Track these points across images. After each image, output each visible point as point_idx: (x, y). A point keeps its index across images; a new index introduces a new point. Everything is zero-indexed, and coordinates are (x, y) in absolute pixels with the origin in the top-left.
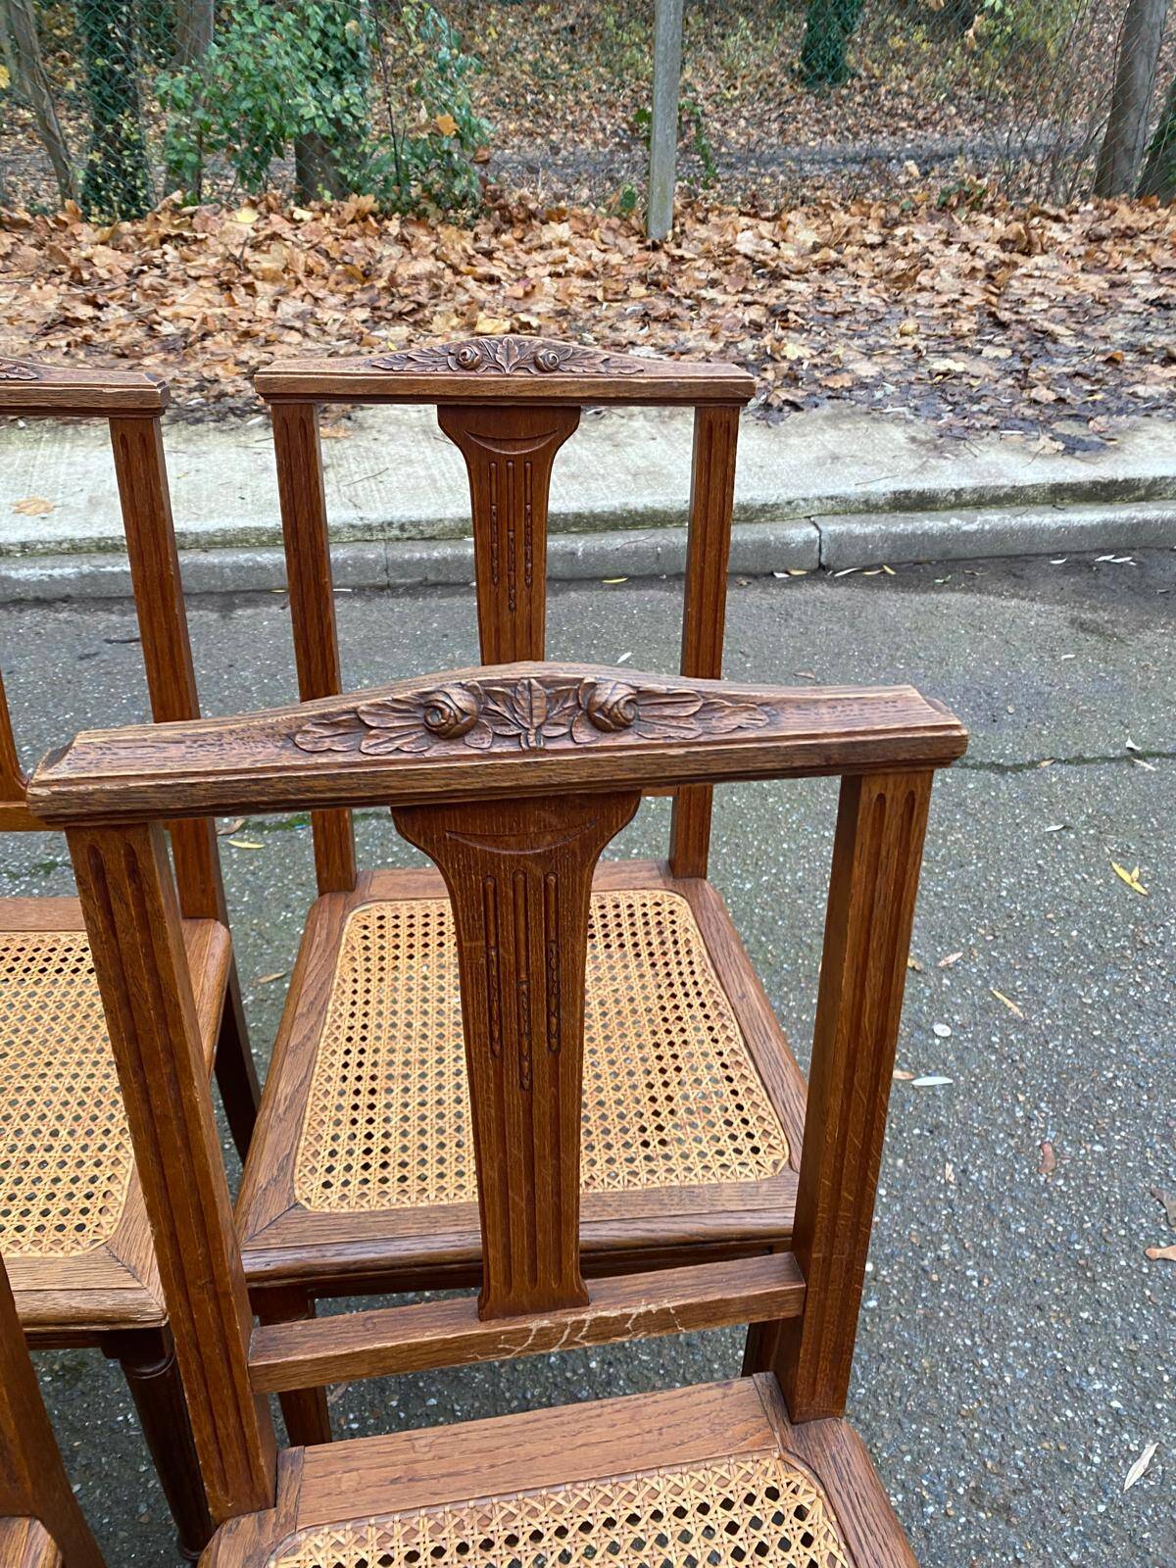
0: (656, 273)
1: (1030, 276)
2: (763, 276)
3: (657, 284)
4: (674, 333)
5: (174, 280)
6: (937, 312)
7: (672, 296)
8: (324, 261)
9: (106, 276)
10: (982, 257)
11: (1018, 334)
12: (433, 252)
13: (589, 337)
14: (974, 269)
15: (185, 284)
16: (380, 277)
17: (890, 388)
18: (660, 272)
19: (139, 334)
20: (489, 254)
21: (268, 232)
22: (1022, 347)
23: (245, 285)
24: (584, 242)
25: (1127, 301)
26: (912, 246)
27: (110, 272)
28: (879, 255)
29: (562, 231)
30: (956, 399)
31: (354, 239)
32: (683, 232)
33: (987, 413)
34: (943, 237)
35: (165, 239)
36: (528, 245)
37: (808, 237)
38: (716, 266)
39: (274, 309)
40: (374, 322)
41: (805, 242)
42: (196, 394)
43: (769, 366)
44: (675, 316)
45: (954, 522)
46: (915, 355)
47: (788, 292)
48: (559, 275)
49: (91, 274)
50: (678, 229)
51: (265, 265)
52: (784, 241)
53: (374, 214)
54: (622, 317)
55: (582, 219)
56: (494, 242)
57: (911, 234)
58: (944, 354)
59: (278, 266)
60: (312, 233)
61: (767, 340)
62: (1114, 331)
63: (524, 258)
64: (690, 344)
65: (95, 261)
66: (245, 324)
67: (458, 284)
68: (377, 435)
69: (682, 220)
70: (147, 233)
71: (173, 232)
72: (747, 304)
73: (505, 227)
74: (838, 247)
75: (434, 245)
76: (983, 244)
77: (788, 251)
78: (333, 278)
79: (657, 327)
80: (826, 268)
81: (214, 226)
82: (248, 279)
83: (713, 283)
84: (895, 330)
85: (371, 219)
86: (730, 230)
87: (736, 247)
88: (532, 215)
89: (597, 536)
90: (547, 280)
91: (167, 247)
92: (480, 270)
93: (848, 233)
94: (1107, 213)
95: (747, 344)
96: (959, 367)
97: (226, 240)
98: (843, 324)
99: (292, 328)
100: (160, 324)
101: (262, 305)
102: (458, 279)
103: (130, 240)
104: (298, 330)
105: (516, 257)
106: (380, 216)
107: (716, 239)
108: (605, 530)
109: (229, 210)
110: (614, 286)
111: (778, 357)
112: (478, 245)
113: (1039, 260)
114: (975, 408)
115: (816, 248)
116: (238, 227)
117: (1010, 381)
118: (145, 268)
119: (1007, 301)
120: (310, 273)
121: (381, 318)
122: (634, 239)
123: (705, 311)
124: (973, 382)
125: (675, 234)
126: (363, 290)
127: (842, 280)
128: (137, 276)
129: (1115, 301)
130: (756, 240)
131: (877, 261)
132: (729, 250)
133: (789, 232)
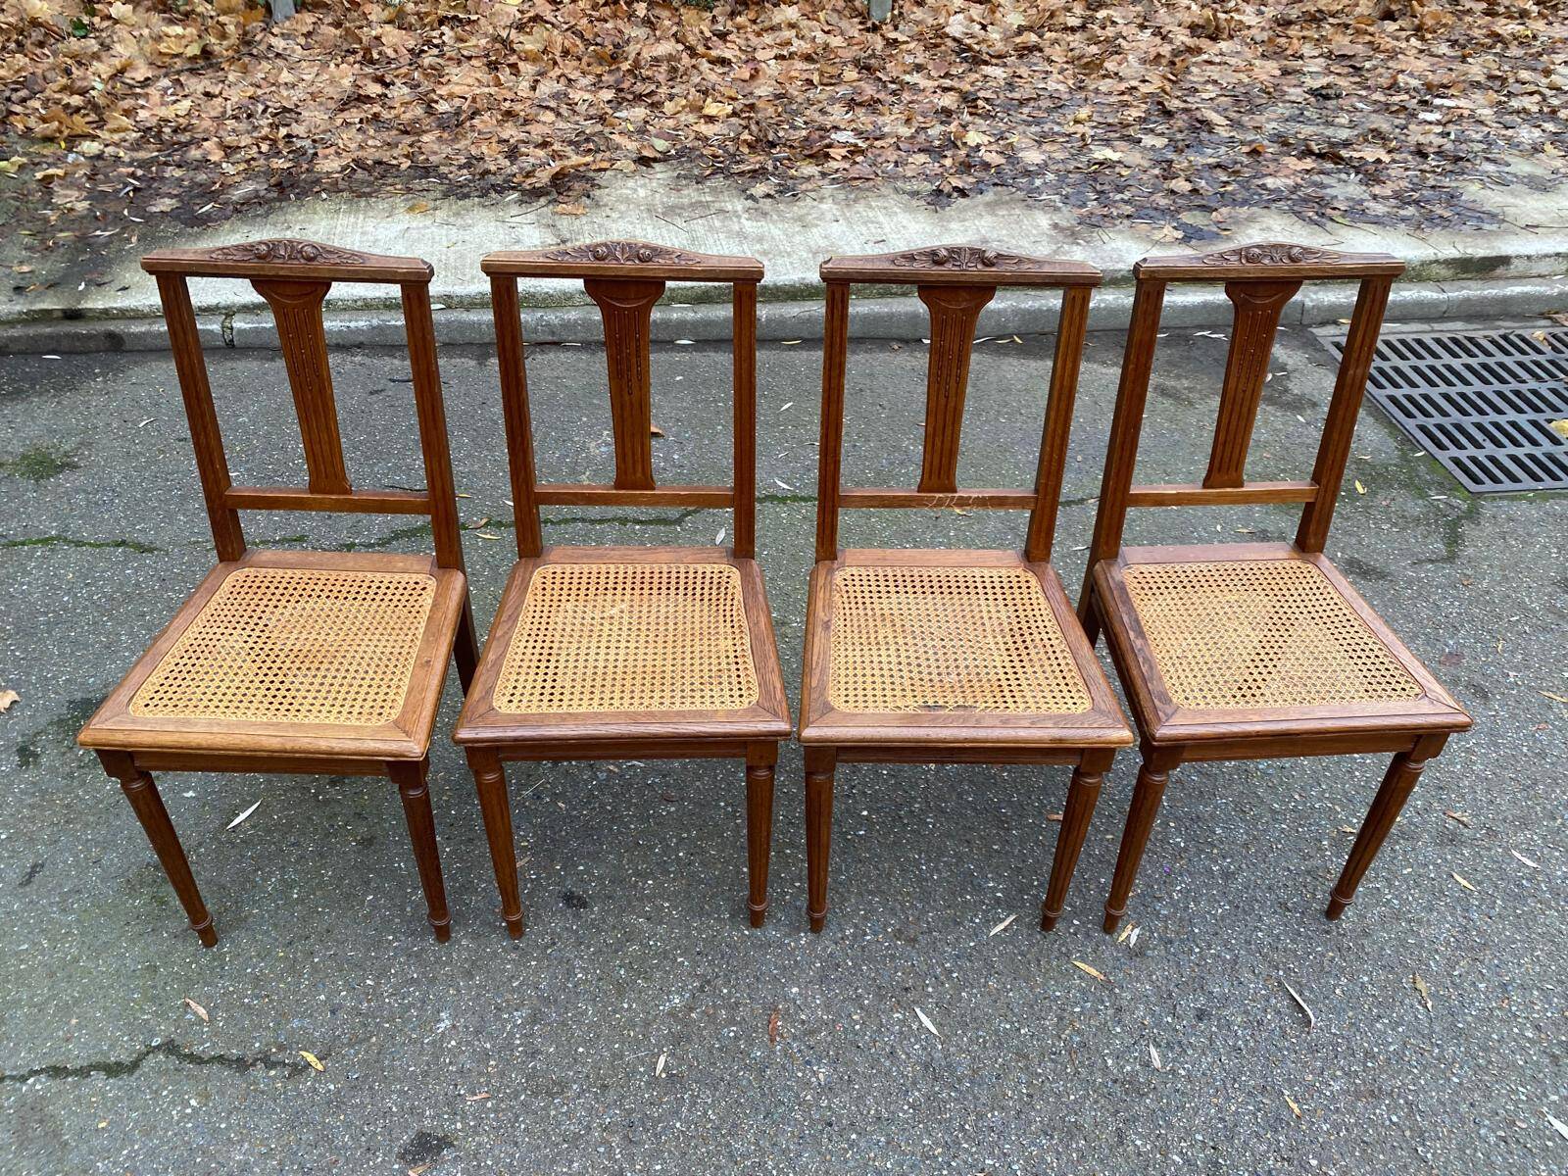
0: (869, 57)
1: (1211, 63)
2: (965, 60)
3: (868, 68)
4: (873, 118)
5: (450, 59)
6: (1113, 99)
7: (880, 79)
8: (578, 42)
9: (393, 55)
10: (1171, 42)
11: (1180, 123)
12: (675, 34)
13: (799, 121)
14: (1159, 56)
15: (459, 63)
16: (626, 59)
17: (1050, 177)
18: (873, 56)
19: (419, 111)
20: (723, 36)
21: (531, 14)
22: (1179, 136)
23: (509, 65)
24: (810, 23)
25: (1292, 90)
26: (1110, 31)
27: (396, 51)
28: (1076, 40)
29: (792, 13)
30: (1105, 187)
31: (606, 21)
32: (901, 14)
33: (1126, 202)
34: (1139, 21)
35: (442, 21)
36: (760, 27)
37: (1015, 19)
38: (926, 48)
39: (534, 88)
40: (617, 103)
41: (1010, 25)
42: (465, 171)
43: (948, 153)
44: (879, 101)
46: (1081, 144)
47: (986, 77)
48: (783, 58)
49: (380, 53)
50: (896, 12)
51: (528, 47)
52: (992, 24)
54: (833, 100)
56: (729, 23)
57: (1109, 17)
58: (1107, 142)
59: (538, 47)
60: (571, 12)
61: (953, 127)
62: (1269, 120)
63: (754, 41)
64: (886, 130)
65: (384, 40)
66: (507, 104)
67: (694, 66)
68: (609, 213)
69: (901, 3)
70: (427, 14)
71: (450, 14)
72: (946, 90)
73: (740, 8)
74: (1039, 30)
75: (675, 29)
76: (1176, 29)
77: (994, 35)
78: (585, 60)
79: (860, 111)
80: (1025, 51)
81: (485, 8)
82: (513, 59)
83: (919, 68)
84: (1070, 117)
86: (944, 13)
87: (947, 30)
89: (778, 305)
90: (772, 62)
91: (445, 29)
92: (714, 53)
93: (1052, 15)
95: (936, 131)
96: (1115, 156)
97: (495, 22)
98: (1026, 110)
99: (547, 108)
100: (436, 102)
101: (524, 85)
102: (694, 61)
103: (413, 19)
104: (552, 109)
105: (747, 39)
107: (930, 21)
108: (785, 301)
110: (829, 69)
111: (959, 143)
112: (715, 27)
113: (1223, 45)
114: (1118, 197)
115: (1020, 31)
117: (1157, 171)
118: (426, 47)
119: (1181, 89)
120: (565, 54)
121: (623, 99)
122: (856, 20)
123: (906, 96)
124: (1125, 172)
125: (893, 16)
126: (610, 72)
127: (1035, 64)
128: (418, 55)
129: (1282, 91)
130: (966, 23)
131: (1072, 45)
132: (940, 32)
133: (998, 15)
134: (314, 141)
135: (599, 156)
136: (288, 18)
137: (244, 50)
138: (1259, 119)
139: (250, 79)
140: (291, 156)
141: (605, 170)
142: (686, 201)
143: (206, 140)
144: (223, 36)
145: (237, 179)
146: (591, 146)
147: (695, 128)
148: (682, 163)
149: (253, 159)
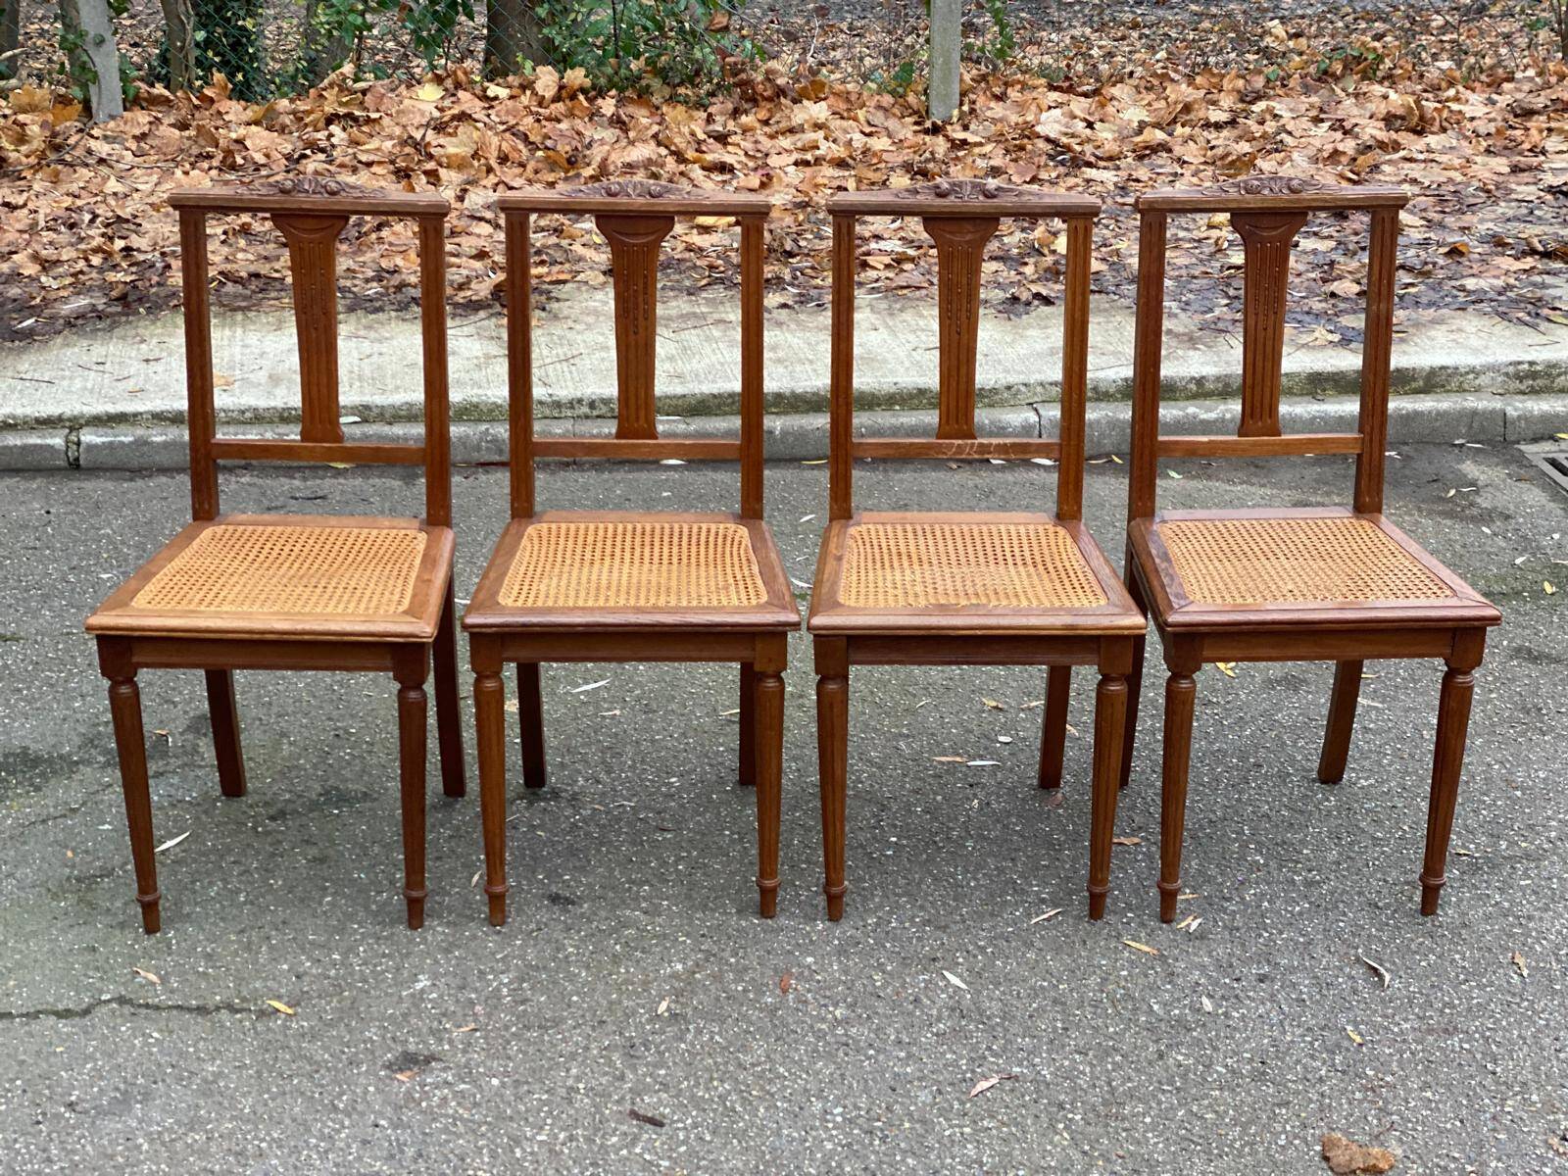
0: (927, 161)
1: (1411, 160)
2: (1062, 163)
3: (924, 173)
5: (341, 166)
8: (521, 146)
9: (262, 160)
10: (1357, 137)
11: (1356, 225)
12: (655, 136)
14: (1336, 153)
15: (355, 171)
16: (588, 165)
18: (932, 159)
20: (722, 139)
21: (455, 111)
22: (1353, 239)
23: (426, 173)
24: (845, 123)
25: (1520, 189)
26: (1271, 126)
27: (267, 156)
28: (1221, 139)
29: (819, 111)
31: (559, 121)
32: (972, 111)
34: (1314, 113)
35: (330, 120)
36: (775, 128)
37: (1134, 114)
38: (1007, 150)
39: (461, 199)
41: (1130, 121)
42: (375, 284)
45: (1191, 410)
47: (1088, 181)
48: (807, 163)
49: (244, 158)
50: (965, 108)
51: (451, 150)
52: (1102, 121)
53: (583, 90)
55: (846, 96)
56: (731, 125)
57: (1270, 110)
59: (465, 151)
60: (508, 112)
62: (1482, 221)
63: (766, 144)
65: (248, 143)
67: (682, 174)
68: (572, 325)
69: (973, 97)
70: (308, 113)
71: (342, 111)
73: (746, 106)
74: (1167, 126)
75: (656, 128)
76: (1365, 122)
77: (1105, 134)
78: (530, 167)
79: (912, 220)
80: (1147, 151)
81: (390, 104)
82: (430, 165)
83: (995, 171)
84: (1204, 222)
85: (581, 97)
86: (1033, 108)
87: (1038, 129)
88: (781, 92)
89: (797, 417)
90: (791, 169)
91: (334, 128)
92: (709, 157)
93: (1188, 109)
94: (1553, 79)
95: (1016, 238)
97: (404, 120)
99: (481, 219)
101: (447, 195)
102: (682, 167)
103: (287, 120)
104: (488, 222)
105: (756, 142)
106: (593, 93)
107: (1014, 118)
108: (807, 412)
109: (409, 86)
110: (871, 175)
111: (1046, 251)
112: (711, 127)
113: (1432, 140)
115: (1142, 126)
116: (422, 106)
117: (1314, 274)
118: (308, 152)
120: (503, 159)
122: (909, 120)
125: (962, 112)
126: (566, 179)
127: (1161, 167)
128: (298, 161)
129: (1506, 188)
130: (1065, 120)
131: (1213, 143)
132: (1028, 132)
133: (1110, 109)
134: (163, 254)
135: (556, 268)
136: (112, 117)
137: (53, 156)
138: (1468, 219)
139: (64, 188)
140: (134, 269)
141: (564, 282)
142: (673, 313)
143: (16, 253)
144: (22, 139)
145: (65, 293)
146: (544, 257)
147: (685, 238)
148: (668, 275)
149: (81, 272)
